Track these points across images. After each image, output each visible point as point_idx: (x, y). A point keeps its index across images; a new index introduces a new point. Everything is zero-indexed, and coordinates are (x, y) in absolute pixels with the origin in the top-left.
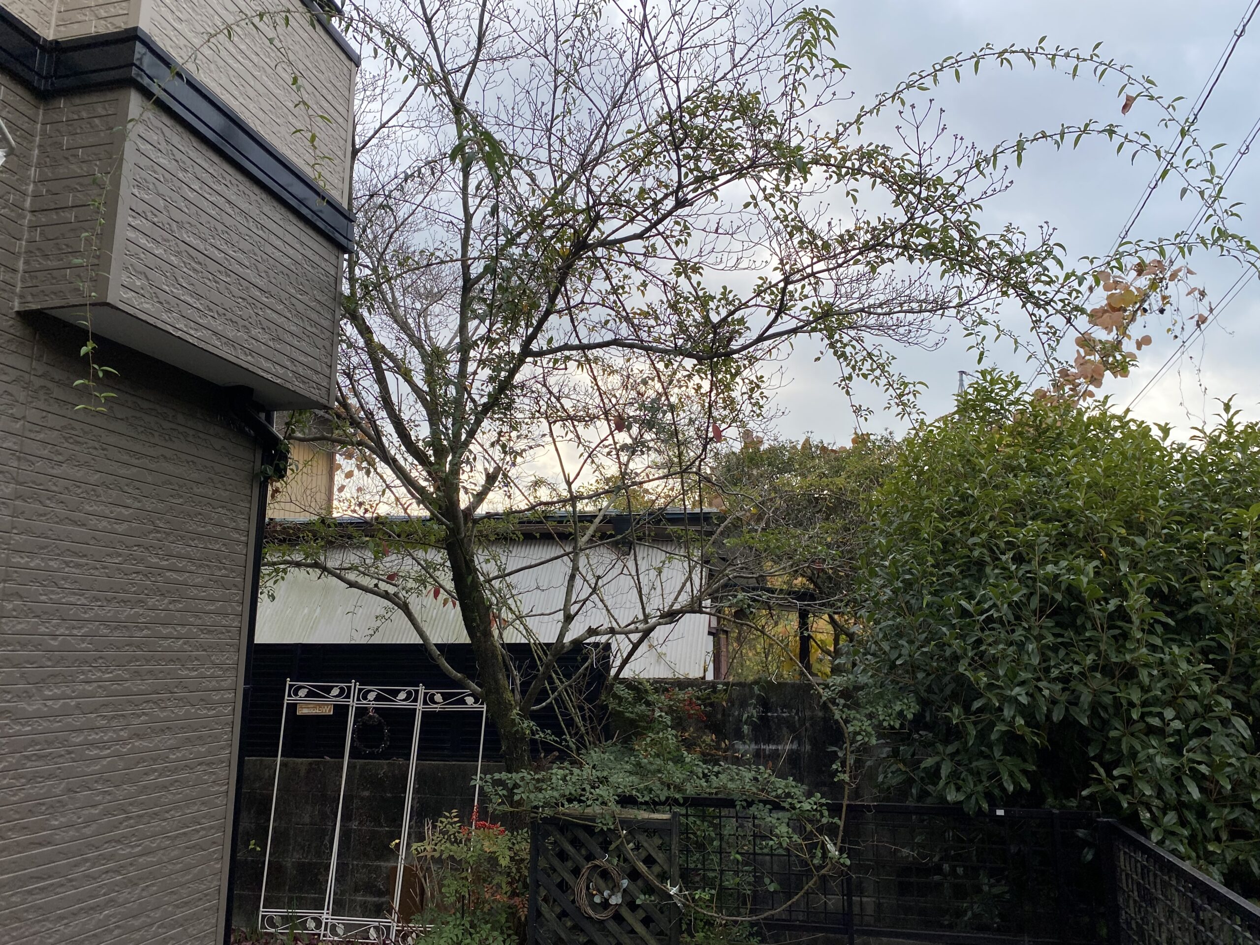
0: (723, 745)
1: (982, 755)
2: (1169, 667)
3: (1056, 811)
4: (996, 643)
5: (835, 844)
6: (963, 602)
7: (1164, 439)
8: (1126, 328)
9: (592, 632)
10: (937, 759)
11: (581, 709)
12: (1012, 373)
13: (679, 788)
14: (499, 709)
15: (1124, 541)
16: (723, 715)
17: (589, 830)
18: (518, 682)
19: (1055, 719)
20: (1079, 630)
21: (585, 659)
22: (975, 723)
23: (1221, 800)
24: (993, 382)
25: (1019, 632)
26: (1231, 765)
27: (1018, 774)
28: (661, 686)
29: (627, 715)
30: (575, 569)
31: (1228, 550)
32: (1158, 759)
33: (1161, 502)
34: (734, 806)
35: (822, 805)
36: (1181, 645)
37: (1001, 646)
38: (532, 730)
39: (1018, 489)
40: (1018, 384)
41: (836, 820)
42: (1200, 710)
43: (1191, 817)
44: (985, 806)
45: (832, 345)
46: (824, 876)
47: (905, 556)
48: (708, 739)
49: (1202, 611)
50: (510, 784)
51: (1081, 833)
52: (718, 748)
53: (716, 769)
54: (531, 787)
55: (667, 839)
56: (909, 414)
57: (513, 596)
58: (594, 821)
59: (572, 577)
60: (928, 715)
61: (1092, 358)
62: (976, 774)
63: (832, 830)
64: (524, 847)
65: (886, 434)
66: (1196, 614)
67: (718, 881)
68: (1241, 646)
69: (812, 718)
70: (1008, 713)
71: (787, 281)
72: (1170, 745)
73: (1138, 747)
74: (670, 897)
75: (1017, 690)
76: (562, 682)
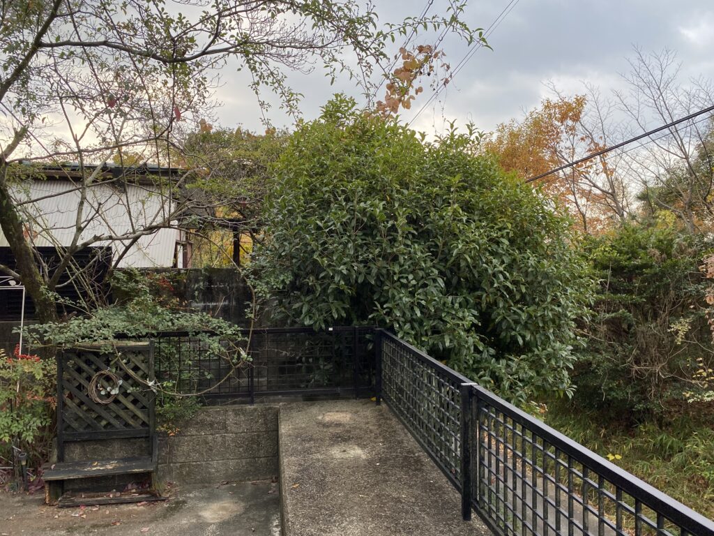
0: (184, 304)
1: (324, 301)
2: (413, 255)
3: (357, 327)
4: (333, 243)
5: (245, 351)
6: (318, 222)
7: (422, 141)
8: (411, 82)
9: (97, 238)
10: (301, 304)
11: (93, 286)
12: (351, 97)
13: (154, 328)
14: (33, 287)
15: (398, 192)
16: (185, 287)
17: (97, 354)
18: (47, 270)
19: (359, 281)
20: (374, 237)
21: (94, 257)
22: (321, 285)
23: (430, 317)
24: (341, 101)
25: (345, 237)
26: (435, 300)
27: (340, 309)
28: (145, 272)
29: (123, 288)
30: (84, 198)
31: (444, 197)
32: (404, 299)
33: (417, 172)
34: (188, 335)
35: (238, 331)
36: (419, 244)
37: (335, 245)
38: (55, 298)
39: (349, 162)
40: (354, 104)
41: (246, 339)
42: (425, 276)
43: (416, 325)
44: (323, 326)
45: (248, 62)
46: (238, 368)
47: (290, 197)
48: (174, 301)
49: (430, 228)
50: (41, 331)
51: (368, 336)
52: (181, 305)
53: (177, 316)
54: (56, 331)
55: (147, 356)
56: (293, 113)
57: (40, 215)
58: (100, 349)
59: (81, 204)
60: (297, 282)
61: (394, 96)
62: (320, 310)
63: (243, 345)
64: (53, 367)
65: (284, 129)
66: (427, 229)
67: (178, 376)
68: (445, 244)
69: (236, 288)
70: (337, 279)
71: (220, 14)
72: (410, 292)
73: (396, 294)
74: (149, 387)
75: (342, 267)
76: (78, 269)
